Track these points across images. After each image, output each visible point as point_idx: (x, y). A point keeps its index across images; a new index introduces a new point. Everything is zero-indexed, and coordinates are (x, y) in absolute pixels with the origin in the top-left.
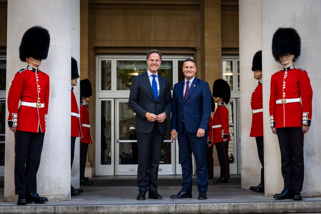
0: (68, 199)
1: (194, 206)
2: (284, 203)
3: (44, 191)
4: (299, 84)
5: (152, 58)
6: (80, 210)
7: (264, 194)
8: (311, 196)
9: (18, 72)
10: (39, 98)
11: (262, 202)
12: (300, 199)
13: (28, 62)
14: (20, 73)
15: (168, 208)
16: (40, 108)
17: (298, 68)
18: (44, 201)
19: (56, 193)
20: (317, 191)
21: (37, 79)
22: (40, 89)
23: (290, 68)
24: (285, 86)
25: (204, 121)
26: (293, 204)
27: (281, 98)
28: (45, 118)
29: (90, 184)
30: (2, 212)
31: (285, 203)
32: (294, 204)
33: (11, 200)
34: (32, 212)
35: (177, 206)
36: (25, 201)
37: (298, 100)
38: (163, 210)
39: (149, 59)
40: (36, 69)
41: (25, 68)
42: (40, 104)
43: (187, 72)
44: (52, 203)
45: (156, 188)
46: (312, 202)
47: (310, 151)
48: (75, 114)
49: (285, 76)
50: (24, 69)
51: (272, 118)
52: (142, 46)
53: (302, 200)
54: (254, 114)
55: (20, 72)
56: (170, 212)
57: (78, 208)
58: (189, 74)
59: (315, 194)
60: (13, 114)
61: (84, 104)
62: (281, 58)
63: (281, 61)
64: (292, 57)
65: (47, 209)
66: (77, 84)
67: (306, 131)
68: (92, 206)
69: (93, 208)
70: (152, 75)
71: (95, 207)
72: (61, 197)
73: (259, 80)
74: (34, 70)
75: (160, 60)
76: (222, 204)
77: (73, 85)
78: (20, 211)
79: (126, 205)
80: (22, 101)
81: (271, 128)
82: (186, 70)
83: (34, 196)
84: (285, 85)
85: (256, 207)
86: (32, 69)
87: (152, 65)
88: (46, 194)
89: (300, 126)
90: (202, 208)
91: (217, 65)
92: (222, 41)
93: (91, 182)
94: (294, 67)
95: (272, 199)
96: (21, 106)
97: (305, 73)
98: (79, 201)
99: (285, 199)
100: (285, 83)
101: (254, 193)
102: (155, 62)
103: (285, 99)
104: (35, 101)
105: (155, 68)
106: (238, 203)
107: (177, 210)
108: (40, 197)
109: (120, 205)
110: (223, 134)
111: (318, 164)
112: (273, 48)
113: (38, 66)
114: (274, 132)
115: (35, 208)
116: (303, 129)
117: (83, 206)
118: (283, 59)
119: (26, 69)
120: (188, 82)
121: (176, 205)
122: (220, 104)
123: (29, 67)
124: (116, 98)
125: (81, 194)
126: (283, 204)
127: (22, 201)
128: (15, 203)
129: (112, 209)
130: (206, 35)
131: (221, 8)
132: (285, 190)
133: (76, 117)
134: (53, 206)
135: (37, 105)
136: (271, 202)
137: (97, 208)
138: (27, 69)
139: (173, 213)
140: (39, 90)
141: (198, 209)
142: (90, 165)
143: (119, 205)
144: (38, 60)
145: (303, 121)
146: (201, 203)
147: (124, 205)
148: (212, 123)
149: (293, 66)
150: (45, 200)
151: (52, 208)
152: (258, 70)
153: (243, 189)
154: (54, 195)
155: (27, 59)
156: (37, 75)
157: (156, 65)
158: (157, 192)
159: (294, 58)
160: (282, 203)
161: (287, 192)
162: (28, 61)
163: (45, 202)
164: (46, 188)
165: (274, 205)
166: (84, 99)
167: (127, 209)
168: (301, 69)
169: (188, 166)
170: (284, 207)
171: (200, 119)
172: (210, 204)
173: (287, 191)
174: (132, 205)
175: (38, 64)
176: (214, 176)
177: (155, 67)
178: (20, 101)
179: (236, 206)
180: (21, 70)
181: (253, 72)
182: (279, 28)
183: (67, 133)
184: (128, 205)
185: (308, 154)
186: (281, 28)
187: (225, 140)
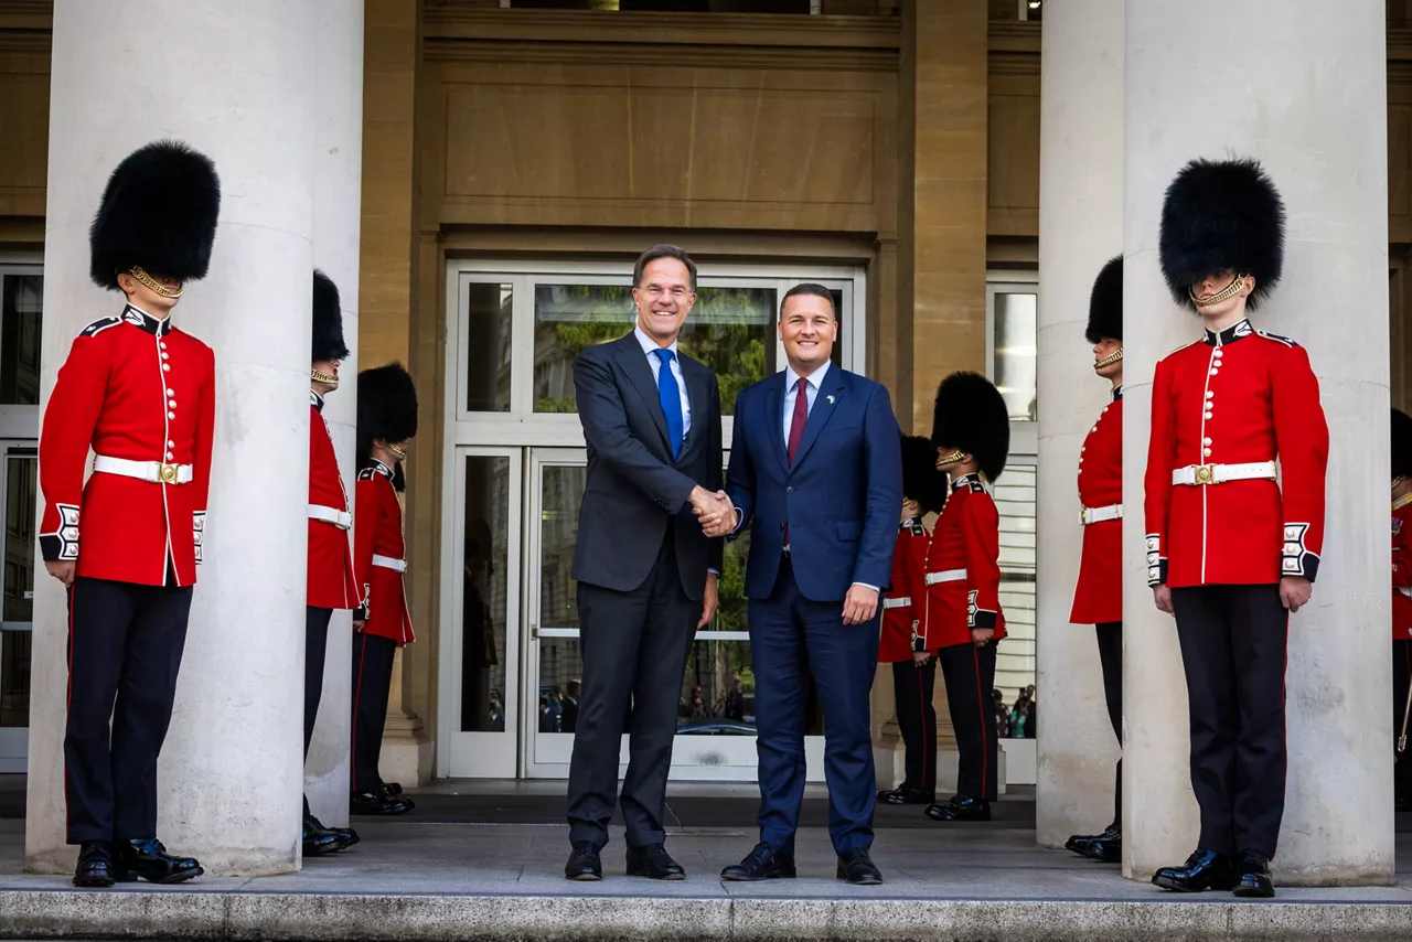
0: (290, 867)
1: (807, 907)
2: (1193, 904)
3: (190, 833)
4: (1269, 399)
5: (657, 281)
6: (329, 913)
7: (1120, 869)
8: (1318, 879)
9: (86, 334)
10: (171, 444)
11: (1098, 900)
12: (1264, 891)
13: (125, 293)
14: (93, 335)
15: (699, 913)
16: (173, 482)
17: (1269, 335)
18: (187, 872)
19: (238, 843)
20: (1343, 860)
21: (164, 361)
22: (173, 404)
23: (1236, 333)
24: (1211, 411)
25: (873, 550)
26: (1231, 910)
27: (1194, 459)
28: (195, 528)
29: (401, 813)
30: (8, 914)
31: (1195, 906)
32: (1234, 914)
33: (50, 867)
34: (133, 916)
35: (735, 905)
36: (107, 870)
37: (1266, 470)
38: (679, 923)
39: (644, 285)
40: (158, 323)
41: (114, 314)
42: (174, 466)
43: (801, 338)
44: (219, 882)
45: (661, 832)
46: (1314, 906)
47: (1316, 689)
48: (326, 513)
49: (1213, 367)
50: (107, 321)
51: (1156, 543)
52: (644, 223)
53: (1273, 896)
54: (1092, 524)
55: (93, 331)
56: (707, 930)
57: (321, 906)
58: (807, 348)
59: (1333, 872)
60: (61, 507)
61: (384, 468)
62: (1196, 291)
63: (1198, 304)
64: (1245, 284)
65: (193, 908)
66: (340, 383)
67: (1297, 601)
68: (381, 897)
69: (384, 906)
70: (654, 351)
71: (393, 901)
72: (258, 857)
73: (1117, 381)
74: (151, 324)
75: (688, 288)
76: (927, 903)
77: (322, 386)
78: (85, 913)
79: (522, 899)
80: (99, 452)
81: (1152, 586)
82: (794, 329)
83: (146, 852)
84: (1209, 405)
85: (1070, 921)
86: (142, 322)
87: (657, 307)
88: (196, 846)
89: (1271, 581)
90: (843, 920)
91: (966, 310)
92: (989, 206)
93: (404, 804)
94: (1252, 330)
95: (1143, 890)
96: (96, 474)
97: (1299, 354)
98: (334, 878)
99: (1200, 889)
100: (1209, 394)
101: (1085, 862)
102: (666, 297)
103: (1208, 466)
104: (153, 453)
105: (668, 324)
106: (996, 899)
107: (736, 924)
108: (169, 858)
109: (499, 898)
110: (972, 609)
111: (1349, 744)
112: (1166, 245)
113: (166, 308)
114: (1162, 606)
115: (147, 901)
116: (1283, 593)
117: (342, 896)
118: (1206, 295)
119: (117, 320)
120: (802, 385)
121: (732, 904)
122: (962, 481)
123: (129, 314)
124: (532, 447)
125: (348, 849)
126: (1186, 911)
127: (94, 869)
128: (67, 881)
129: (465, 914)
130: (919, 180)
131: (989, 61)
132: (1204, 854)
133: (332, 525)
134: (219, 895)
135: (161, 473)
136: (1136, 901)
137: (401, 905)
138: (121, 321)
139: (719, 935)
140: (170, 409)
141: (824, 924)
142: (410, 733)
143: (492, 898)
144: (167, 283)
145: (1285, 560)
146: (838, 898)
147: (516, 898)
148: (927, 563)
149: (1248, 323)
150: (189, 868)
151: (217, 901)
152: (1111, 340)
153: (1042, 846)
154: (230, 849)
155: (121, 279)
156: (163, 346)
157: (672, 308)
158: (664, 850)
159: (1252, 289)
160: (1184, 906)
161: (1212, 862)
162: (129, 289)
163: (192, 877)
164: (198, 818)
165: (1149, 915)
166: (380, 451)
167: (526, 913)
168: (1283, 339)
169: (788, 740)
170: (1190, 922)
171: (858, 541)
172: (877, 901)
173: (1211, 855)
174: (548, 898)
175: (167, 300)
176: (938, 790)
177: (669, 318)
178: (91, 453)
179: (986, 913)
180: (98, 325)
181: (1093, 346)
182: (1193, 164)
183: (287, 592)
184: (530, 898)
185: (1306, 701)
186: (1200, 162)
187: (982, 635)
